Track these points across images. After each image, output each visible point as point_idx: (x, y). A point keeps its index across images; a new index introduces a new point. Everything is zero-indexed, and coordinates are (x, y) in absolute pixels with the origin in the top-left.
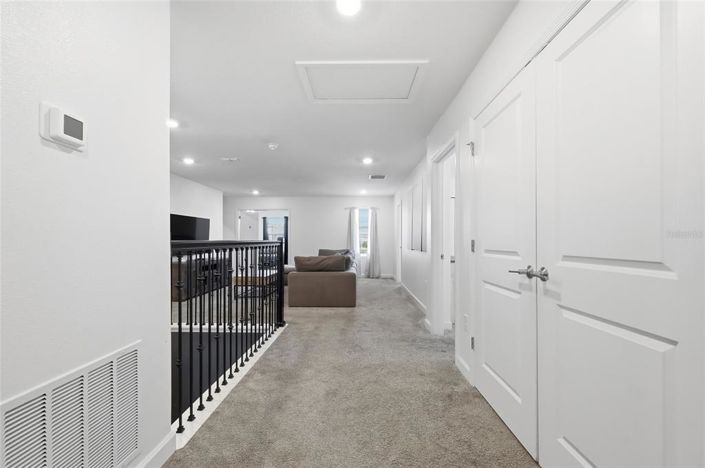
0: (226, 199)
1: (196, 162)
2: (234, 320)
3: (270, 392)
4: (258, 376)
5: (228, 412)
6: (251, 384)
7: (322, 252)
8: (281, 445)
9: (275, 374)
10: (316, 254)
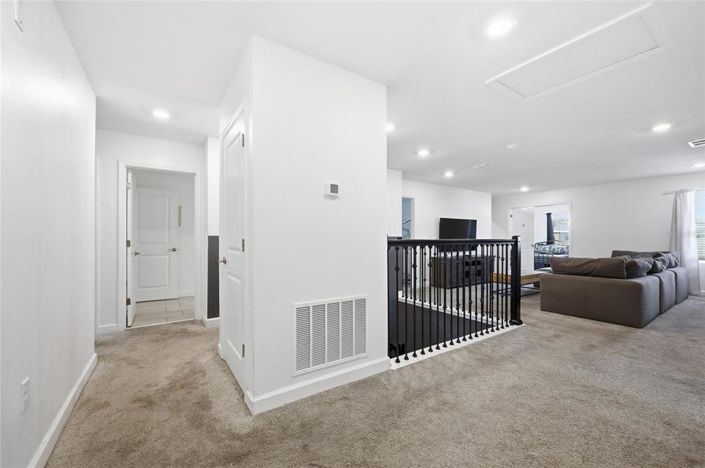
0: (495, 200)
1: (455, 174)
2: (473, 308)
3: (465, 365)
4: (466, 353)
5: (428, 365)
6: (455, 356)
7: (615, 253)
8: (448, 397)
9: (478, 357)
10: (609, 255)
